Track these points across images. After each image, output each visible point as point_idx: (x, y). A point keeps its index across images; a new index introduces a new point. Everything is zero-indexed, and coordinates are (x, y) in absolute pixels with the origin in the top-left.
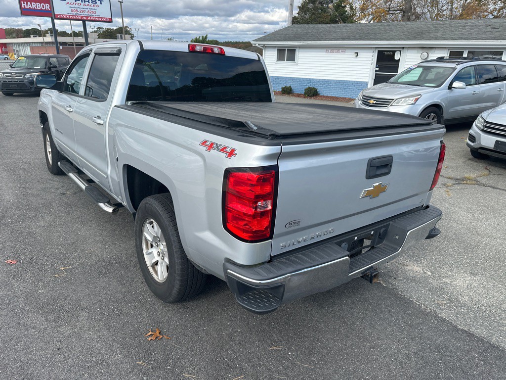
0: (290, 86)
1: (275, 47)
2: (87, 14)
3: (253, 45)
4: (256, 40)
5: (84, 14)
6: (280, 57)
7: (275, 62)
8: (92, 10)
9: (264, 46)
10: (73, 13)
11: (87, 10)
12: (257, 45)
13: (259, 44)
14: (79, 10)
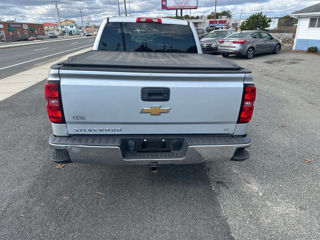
0: (316, 47)
1: (309, 17)
2: (184, 5)
3: (291, 17)
4: (294, 13)
5: (182, 5)
6: (312, 25)
7: (307, 28)
8: (186, 3)
9: (299, 17)
10: (176, 5)
11: (184, 3)
12: (293, 17)
13: (295, 16)
14: (179, 3)
